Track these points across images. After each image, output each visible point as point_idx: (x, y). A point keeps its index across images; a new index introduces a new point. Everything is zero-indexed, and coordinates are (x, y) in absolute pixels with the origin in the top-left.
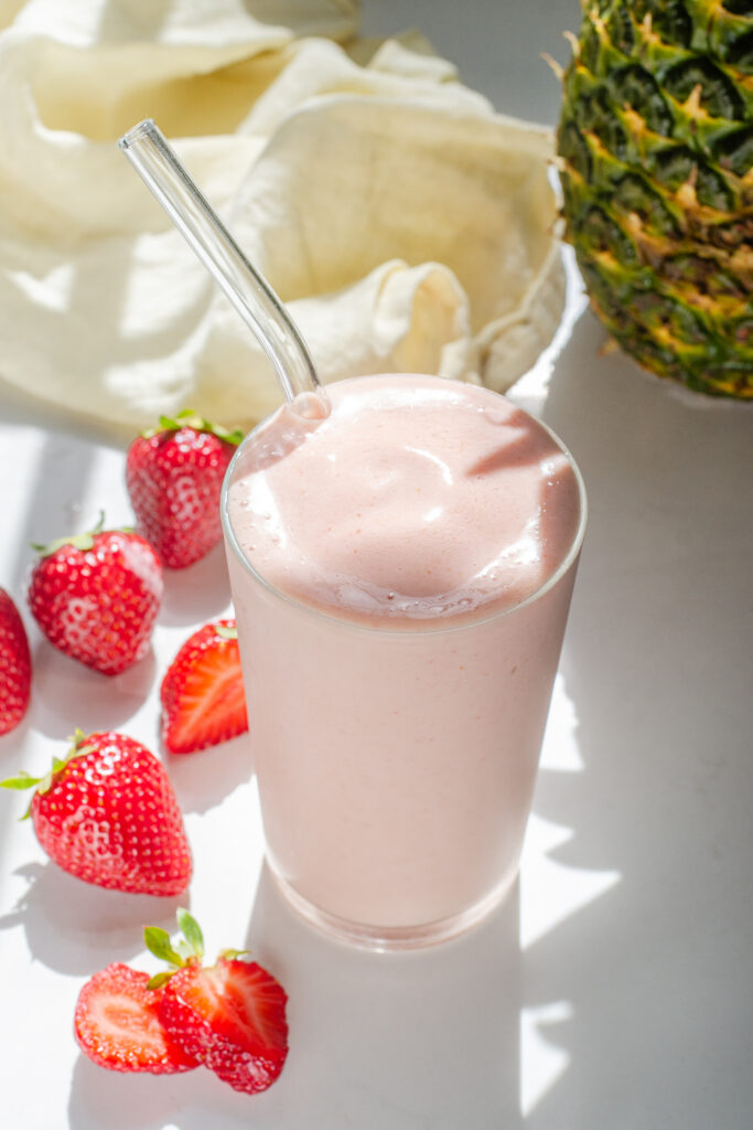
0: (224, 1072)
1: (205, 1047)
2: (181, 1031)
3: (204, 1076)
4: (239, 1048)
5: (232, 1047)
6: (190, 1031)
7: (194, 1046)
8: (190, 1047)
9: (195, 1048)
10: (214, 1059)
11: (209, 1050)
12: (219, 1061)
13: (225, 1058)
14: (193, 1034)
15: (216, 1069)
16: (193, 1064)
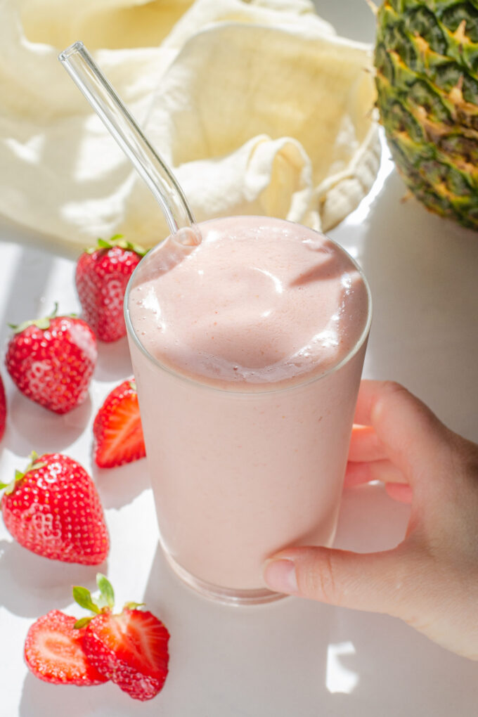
0: (125, 686)
1: (112, 669)
2: (96, 658)
3: (111, 688)
4: (135, 670)
5: (129, 669)
6: (102, 657)
7: (105, 668)
8: (102, 668)
9: (105, 669)
10: (118, 676)
11: (114, 671)
12: (121, 678)
13: (125, 676)
14: (104, 659)
15: (119, 683)
16: (103, 679)
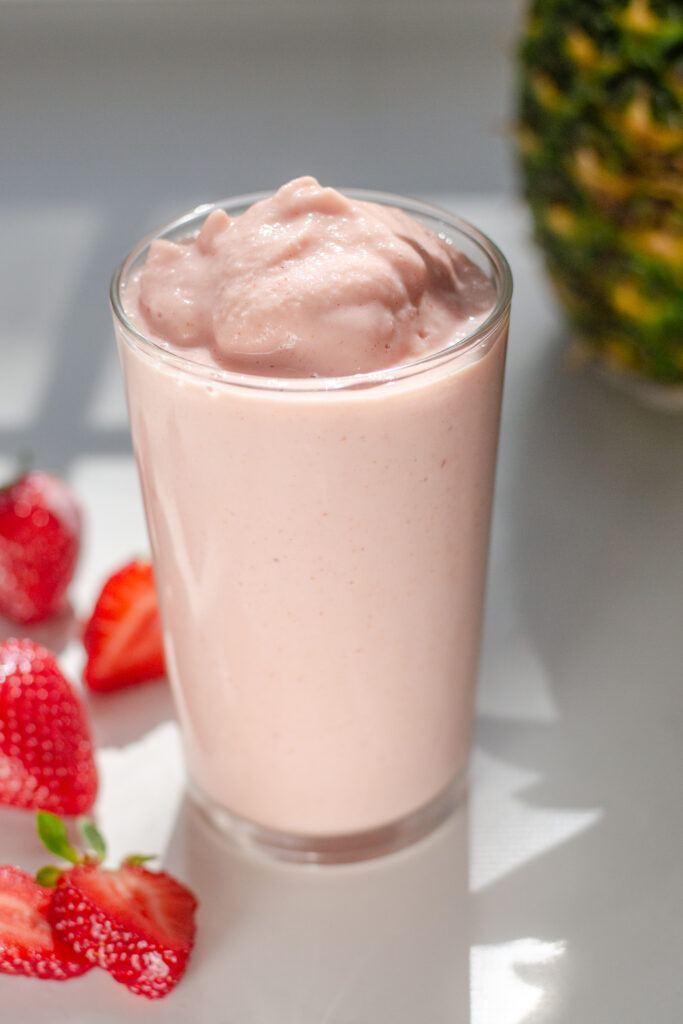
0: (125, 974)
1: (97, 940)
2: (71, 923)
3: (99, 980)
4: (137, 936)
5: (127, 936)
6: (80, 920)
7: (86, 940)
8: (81, 943)
9: (87, 943)
10: (108, 954)
11: (102, 944)
12: (114, 956)
13: (118, 951)
14: (85, 924)
15: (109, 968)
16: (86, 966)
